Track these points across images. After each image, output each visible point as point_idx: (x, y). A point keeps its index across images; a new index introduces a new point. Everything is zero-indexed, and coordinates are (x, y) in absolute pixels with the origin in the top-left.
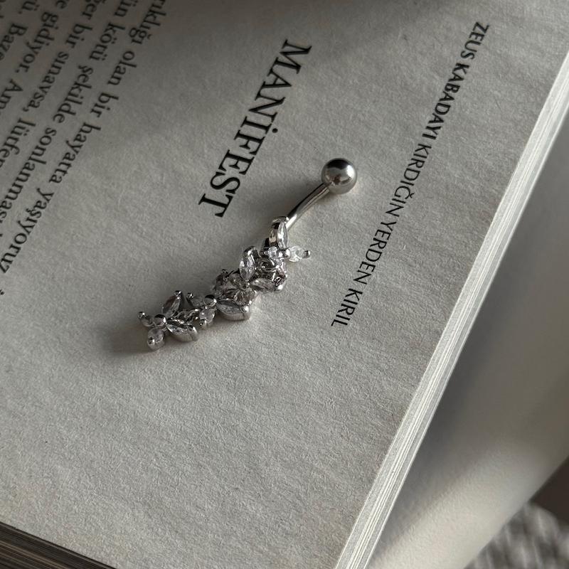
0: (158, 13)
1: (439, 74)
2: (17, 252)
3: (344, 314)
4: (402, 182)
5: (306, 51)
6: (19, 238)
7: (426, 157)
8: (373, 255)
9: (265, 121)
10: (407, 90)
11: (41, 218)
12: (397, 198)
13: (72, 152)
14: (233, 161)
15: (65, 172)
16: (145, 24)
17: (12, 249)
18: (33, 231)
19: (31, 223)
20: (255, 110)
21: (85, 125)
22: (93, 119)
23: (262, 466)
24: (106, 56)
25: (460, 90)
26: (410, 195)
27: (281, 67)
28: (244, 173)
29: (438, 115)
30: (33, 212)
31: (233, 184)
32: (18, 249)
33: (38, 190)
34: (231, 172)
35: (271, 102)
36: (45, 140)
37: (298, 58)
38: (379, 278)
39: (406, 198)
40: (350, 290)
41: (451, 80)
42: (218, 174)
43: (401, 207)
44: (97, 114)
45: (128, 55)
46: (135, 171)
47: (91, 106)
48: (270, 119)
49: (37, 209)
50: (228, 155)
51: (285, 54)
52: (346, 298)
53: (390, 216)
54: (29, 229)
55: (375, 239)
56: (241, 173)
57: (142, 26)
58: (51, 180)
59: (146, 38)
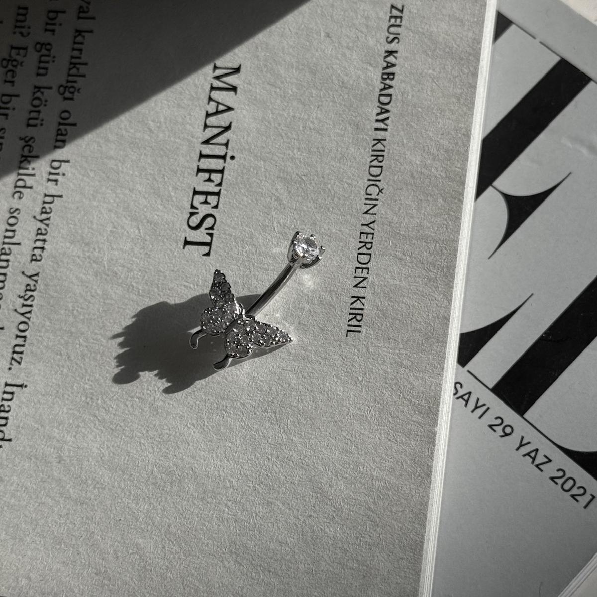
0: (80, 64)
1: (371, 65)
2: (25, 341)
3: (354, 322)
4: (369, 180)
5: (237, 70)
6: (22, 327)
7: (384, 151)
8: (363, 259)
9: (220, 151)
10: (346, 88)
11: (35, 301)
12: (369, 197)
13: (43, 226)
14: (202, 198)
15: (43, 248)
16: (70, 78)
17: (18, 339)
18: (32, 315)
19: (28, 309)
20: (207, 142)
21: (46, 195)
22: (52, 189)
23: (326, 488)
24: (42, 120)
25: (396, 77)
26: (381, 191)
27: (218, 92)
28: (216, 207)
29: (383, 107)
30: (26, 297)
31: (209, 222)
32: (25, 337)
33: (23, 273)
34: (203, 210)
35: (220, 130)
36: (12, 221)
37: (232, 80)
38: (376, 280)
39: (378, 195)
40: (353, 297)
41: (384, 68)
42: (192, 214)
43: (375, 205)
44: (55, 183)
45: (65, 115)
46: (111, 231)
47: (46, 176)
48: (225, 147)
49: (29, 293)
50: (196, 193)
51: (218, 78)
52: (351, 307)
53: (367, 216)
54: (28, 315)
55: (360, 242)
56: (213, 208)
57: (68, 81)
58: (32, 260)
59: (76, 93)
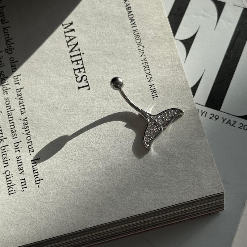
0: (10, 39)
1: (121, 7)
2: (32, 143)
3: (154, 94)
4: (138, 45)
5: (72, 23)
6: (28, 138)
7: (138, 33)
8: (148, 71)
9: (78, 53)
10: (115, 17)
11: (29, 128)
12: (140, 50)
13: (21, 101)
14: (78, 71)
15: (24, 108)
16: (8, 46)
17: (29, 143)
18: (31, 133)
19: (28, 131)
20: (71, 51)
21: (17, 90)
22: (18, 86)
23: (170, 152)
24: (4, 64)
25: (132, 8)
26: (143, 47)
27: (68, 33)
28: (85, 72)
29: (132, 19)
30: (25, 128)
31: (84, 78)
33: (20, 119)
34: (80, 75)
35: (74, 45)
36: (7, 103)
37: (71, 27)
38: (155, 77)
39: (143, 49)
40: (150, 86)
41: (126, 6)
42: (77, 78)
43: (144, 53)
44: (18, 84)
45: (12, 59)
46: (48, 93)
47: (14, 83)
48: (79, 51)
49: (26, 126)
50: (75, 70)
51: (65, 28)
52: (150, 89)
53: (142, 57)
54: (29, 134)
55: (144, 67)
56: (84, 73)
57: (8, 47)
58: (22, 114)
59: (13, 50)
